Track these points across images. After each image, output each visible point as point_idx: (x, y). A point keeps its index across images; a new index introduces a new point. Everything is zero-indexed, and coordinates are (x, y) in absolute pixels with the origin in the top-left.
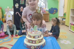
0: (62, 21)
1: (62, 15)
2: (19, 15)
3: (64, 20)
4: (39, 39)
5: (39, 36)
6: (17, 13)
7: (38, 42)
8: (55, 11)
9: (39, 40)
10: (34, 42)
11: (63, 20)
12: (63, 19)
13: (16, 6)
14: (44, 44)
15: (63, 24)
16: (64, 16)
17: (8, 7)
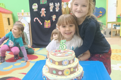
0: (115, 30)
1: (115, 20)
2: (39, 22)
3: (118, 28)
4: (69, 66)
5: (70, 61)
6: (36, 20)
7: (67, 73)
8: (101, 12)
9: (70, 69)
10: (60, 73)
11: (115, 28)
12: (116, 26)
13: (33, 7)
14: (80, 77)
15: (116, 35)
16: (117, 21)
17: (22, 11)
